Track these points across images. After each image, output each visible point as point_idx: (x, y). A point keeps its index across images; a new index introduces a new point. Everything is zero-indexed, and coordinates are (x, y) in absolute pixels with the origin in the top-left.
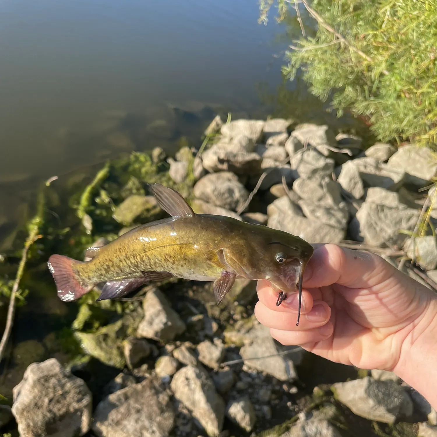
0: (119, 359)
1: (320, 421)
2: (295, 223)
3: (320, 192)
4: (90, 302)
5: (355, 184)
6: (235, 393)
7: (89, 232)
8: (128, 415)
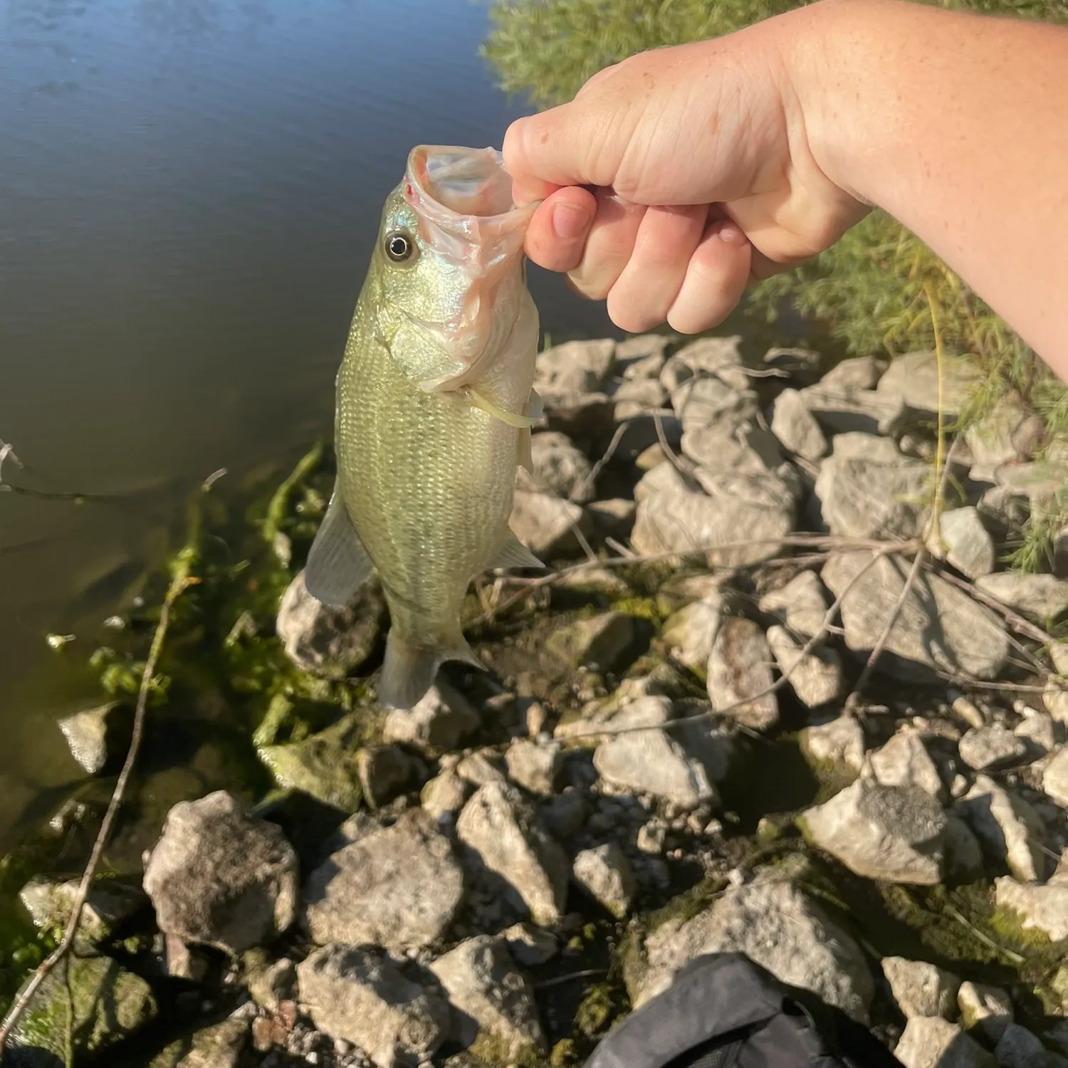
0: (348, 787)
1: (776, 882)
2: (689, 509)
3: (734, 451)
4: (289, 689)
5: (806, 430)
6: (588, 837)
7: (285, 564)
8: (369, 888)
